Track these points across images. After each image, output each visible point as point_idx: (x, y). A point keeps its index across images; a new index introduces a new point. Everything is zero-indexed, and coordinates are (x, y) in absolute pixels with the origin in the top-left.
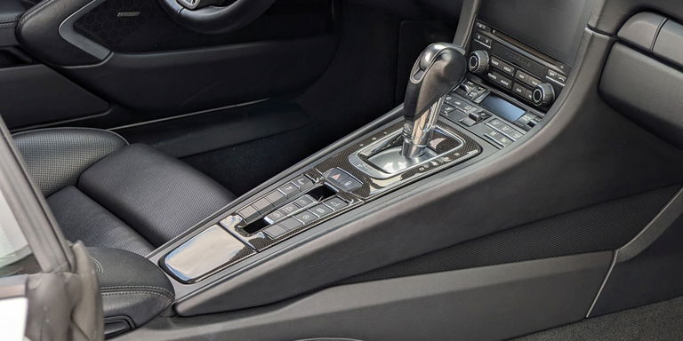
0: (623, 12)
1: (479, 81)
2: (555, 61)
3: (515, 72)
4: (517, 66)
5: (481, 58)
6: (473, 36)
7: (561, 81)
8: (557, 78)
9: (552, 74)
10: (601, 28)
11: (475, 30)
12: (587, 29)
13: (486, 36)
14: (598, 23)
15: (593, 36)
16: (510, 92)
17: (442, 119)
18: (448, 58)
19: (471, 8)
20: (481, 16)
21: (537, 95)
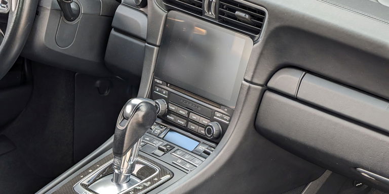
0: (271, 69)
1: (159, 121)
2: (220, 105)
3: (188, 114)
4: (190, 110)
5: (162, 105)
6: (152, 89)
7: (226, 120)
8: (222, 118)
9: (218, 115)
10: (255, 81)
11: (154, 85)
12: (244, 82)
13: (162, 88)
14: (253, 77)
15: (249, 88)
16: (185, 129)
17: (141, 153)
18: (144, 109)
19: (150, 69)
20: (157, 74)
21: (209, 131)
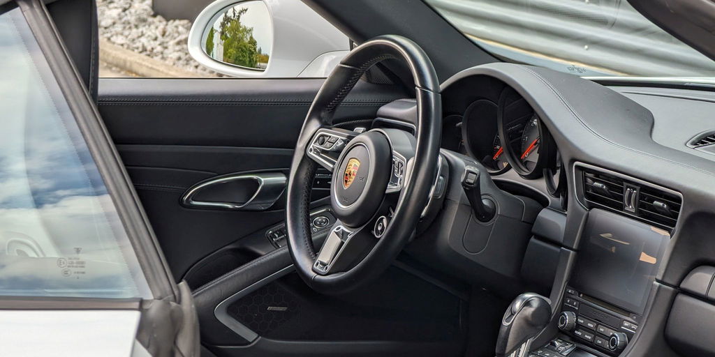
0: (686, 267)
1: (567, 339)
2: (628, 313)
3: (596, 327)
4: (599, 322)
5: (569, 318)
6: (564, 301)
7: (633, 329)
8: (630, 328)
9: (626, 324)
10: (667, 280)
11: (566, 295)
12: (655, 283)
13: (573, 299)
14: (664, 276)
15: (660, 287)
16: (592, 345)
18: (535, 304)
19: (563, 277)
20: (572, 283)
21: (613, 343)
